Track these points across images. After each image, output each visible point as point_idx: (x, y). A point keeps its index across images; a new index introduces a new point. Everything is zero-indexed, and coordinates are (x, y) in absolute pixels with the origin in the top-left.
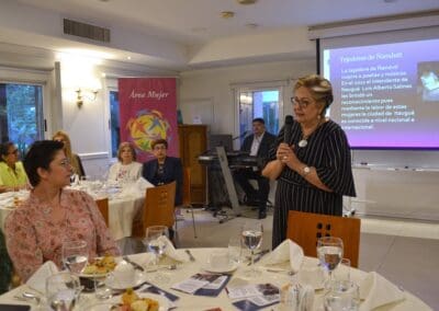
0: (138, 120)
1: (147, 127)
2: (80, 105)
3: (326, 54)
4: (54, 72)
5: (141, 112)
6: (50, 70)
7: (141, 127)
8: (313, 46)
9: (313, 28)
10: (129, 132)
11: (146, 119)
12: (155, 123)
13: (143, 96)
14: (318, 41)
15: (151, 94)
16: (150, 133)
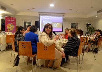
1: (10, 26)
3: (41, 17)
5: (9, 23)
7: (9, 26)
8: (39, 15)
9: (39, 13)
10: (7, 26)
11: (10, 25)
12: (12, 25)
15: (11, 20)
16: (11, 27)
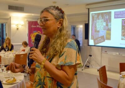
0: (34, 34)
2: (18, 29)
3: (91, 13)
4: (9, 20)
5: (34, 32)
6: (8, 19)
13: (35, 27)
14: (89, 9)
15: (38, 26)
